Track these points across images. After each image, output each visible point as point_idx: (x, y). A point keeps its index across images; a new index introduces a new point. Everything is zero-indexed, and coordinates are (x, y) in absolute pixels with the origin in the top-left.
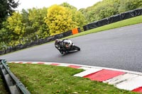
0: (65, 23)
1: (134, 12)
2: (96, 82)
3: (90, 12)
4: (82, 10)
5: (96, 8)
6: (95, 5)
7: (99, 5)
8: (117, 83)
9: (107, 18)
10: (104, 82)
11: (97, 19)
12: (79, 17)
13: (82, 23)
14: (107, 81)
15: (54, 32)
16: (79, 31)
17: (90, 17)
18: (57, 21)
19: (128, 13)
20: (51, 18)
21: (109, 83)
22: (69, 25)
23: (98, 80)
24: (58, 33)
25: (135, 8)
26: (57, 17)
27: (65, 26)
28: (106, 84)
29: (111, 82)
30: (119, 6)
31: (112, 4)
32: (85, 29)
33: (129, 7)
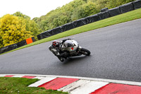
0: (19, 33)
1: (86, 20)
2: (50, 91)
3: (43, 20)
4: (35, 19)
5: (49, 16)
6: (49, 14)
7: (53, 14)
8: (71, 90)
9: (61, 27)
10: (59, 90)
11: (51, 27)
12: (33, 26)
13: (36, 32)
14: (62, 89)
15: (8, 43)
16: (34, 40)
17: (44, 25)
18: (10, 31)
19: (80, 21)
20: (4, 28)
21: (64, 91)
22: (23, 35)
23: (53, 88)
24: (12, 43)
25: (87, 15)
26: (10, 27)
27: (19, 36)
28: (61, 92)
29: (65, 89)
30: (71, 14)
31: (65, 13)
32: (39, 37)
33: (81, 15)
